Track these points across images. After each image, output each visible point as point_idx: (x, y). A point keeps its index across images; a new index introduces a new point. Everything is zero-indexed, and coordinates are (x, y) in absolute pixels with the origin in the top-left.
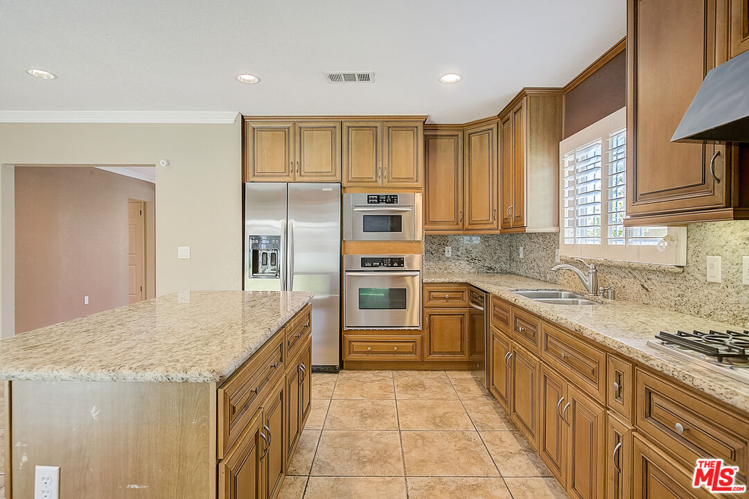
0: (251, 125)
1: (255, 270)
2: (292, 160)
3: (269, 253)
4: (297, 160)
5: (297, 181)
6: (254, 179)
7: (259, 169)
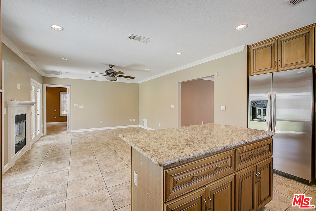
0: (252, 48)
1: (254, 117)
2: (276, 60)
3: (262, 109)
4: (280, 59)
5: (279, 70)
6: (254, 74)
7: (256, 68)
